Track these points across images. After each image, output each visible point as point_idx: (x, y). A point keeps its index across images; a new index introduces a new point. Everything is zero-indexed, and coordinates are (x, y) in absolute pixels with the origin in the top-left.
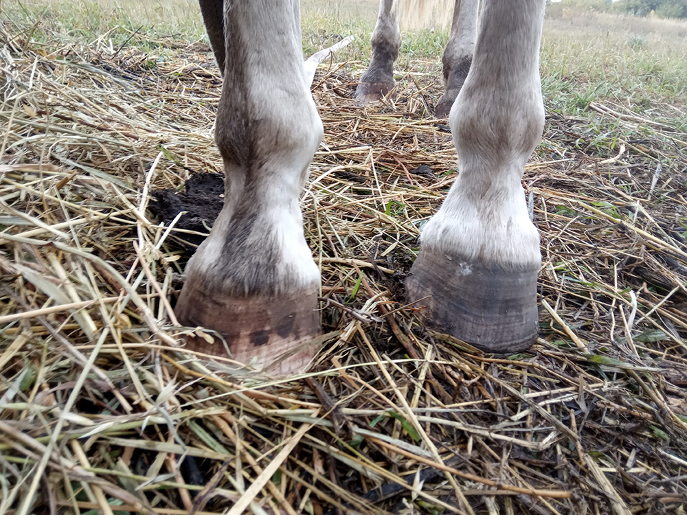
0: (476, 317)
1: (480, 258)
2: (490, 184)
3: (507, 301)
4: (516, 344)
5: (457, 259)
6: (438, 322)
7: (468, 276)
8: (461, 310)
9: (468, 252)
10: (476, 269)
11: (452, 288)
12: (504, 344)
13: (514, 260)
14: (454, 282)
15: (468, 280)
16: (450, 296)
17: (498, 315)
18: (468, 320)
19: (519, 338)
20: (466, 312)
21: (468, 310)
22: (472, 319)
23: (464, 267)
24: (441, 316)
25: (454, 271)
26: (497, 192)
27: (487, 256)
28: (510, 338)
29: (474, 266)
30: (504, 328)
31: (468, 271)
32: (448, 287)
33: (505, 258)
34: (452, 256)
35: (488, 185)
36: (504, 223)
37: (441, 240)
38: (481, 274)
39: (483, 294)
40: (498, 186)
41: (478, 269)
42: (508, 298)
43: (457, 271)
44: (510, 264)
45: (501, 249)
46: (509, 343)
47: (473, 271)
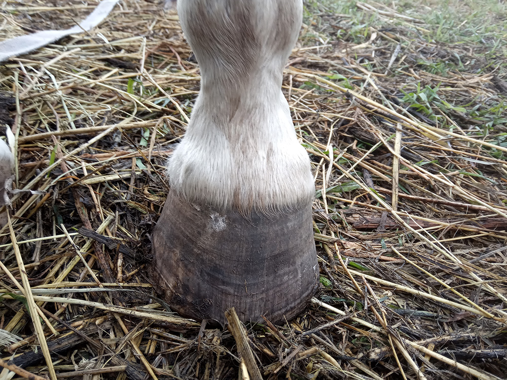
0: (238, 287)
1: (235, 206)
2: (239, 101)
3: (275, 257)
4: (292, 308)
5: (207, 208)
6: (189, 299)
7: (223, 232)
8: (217, 279)
9: (218, 199)
10: (231, 221)
11: (204, 250)
12: (276, 314)
13: (280, 201)
14: (206, 241)
15: (222, 237)
16: (203, 261)
17: (265, 278)
18: (227, 294)
19: (295, 300)
20: (224, 283)
21: (226, 279)
22: (232, 291)
23: (216, 220)
24: (193, 290)
25: (205, 226)
26: (249, 111)
27: (244, 201)
28: (283, 304)
29: (228, 218)
30: (275, 293)
31: (221, 225)
32: (199, 249)
33: (267, 201)
34: (200, 205)
35: (236, 102)
36: (262, 153)
37: (184, 183)
38: (238, 229)
39: (244, 254)
40: (249, 102)
41: (234, 221)
42: (277, 252)
43: (208, 226)
44: (275, 207)
45: (261, 191)
46: (283, 310)
47: (228, 224)
